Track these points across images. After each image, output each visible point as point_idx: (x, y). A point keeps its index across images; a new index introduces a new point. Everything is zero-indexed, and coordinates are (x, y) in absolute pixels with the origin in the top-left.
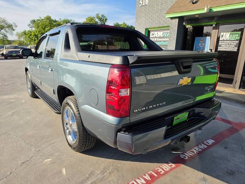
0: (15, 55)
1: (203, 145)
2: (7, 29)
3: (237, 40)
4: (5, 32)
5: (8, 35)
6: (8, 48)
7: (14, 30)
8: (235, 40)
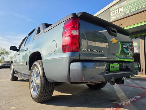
0: (7, 66)
1: (133, 99)
2: (5, 54)
3: (137, 46)
4: (4, 56)
5: (5, 57)
6: (3, 62)
7: (9, 55)
8: (136, 46)
